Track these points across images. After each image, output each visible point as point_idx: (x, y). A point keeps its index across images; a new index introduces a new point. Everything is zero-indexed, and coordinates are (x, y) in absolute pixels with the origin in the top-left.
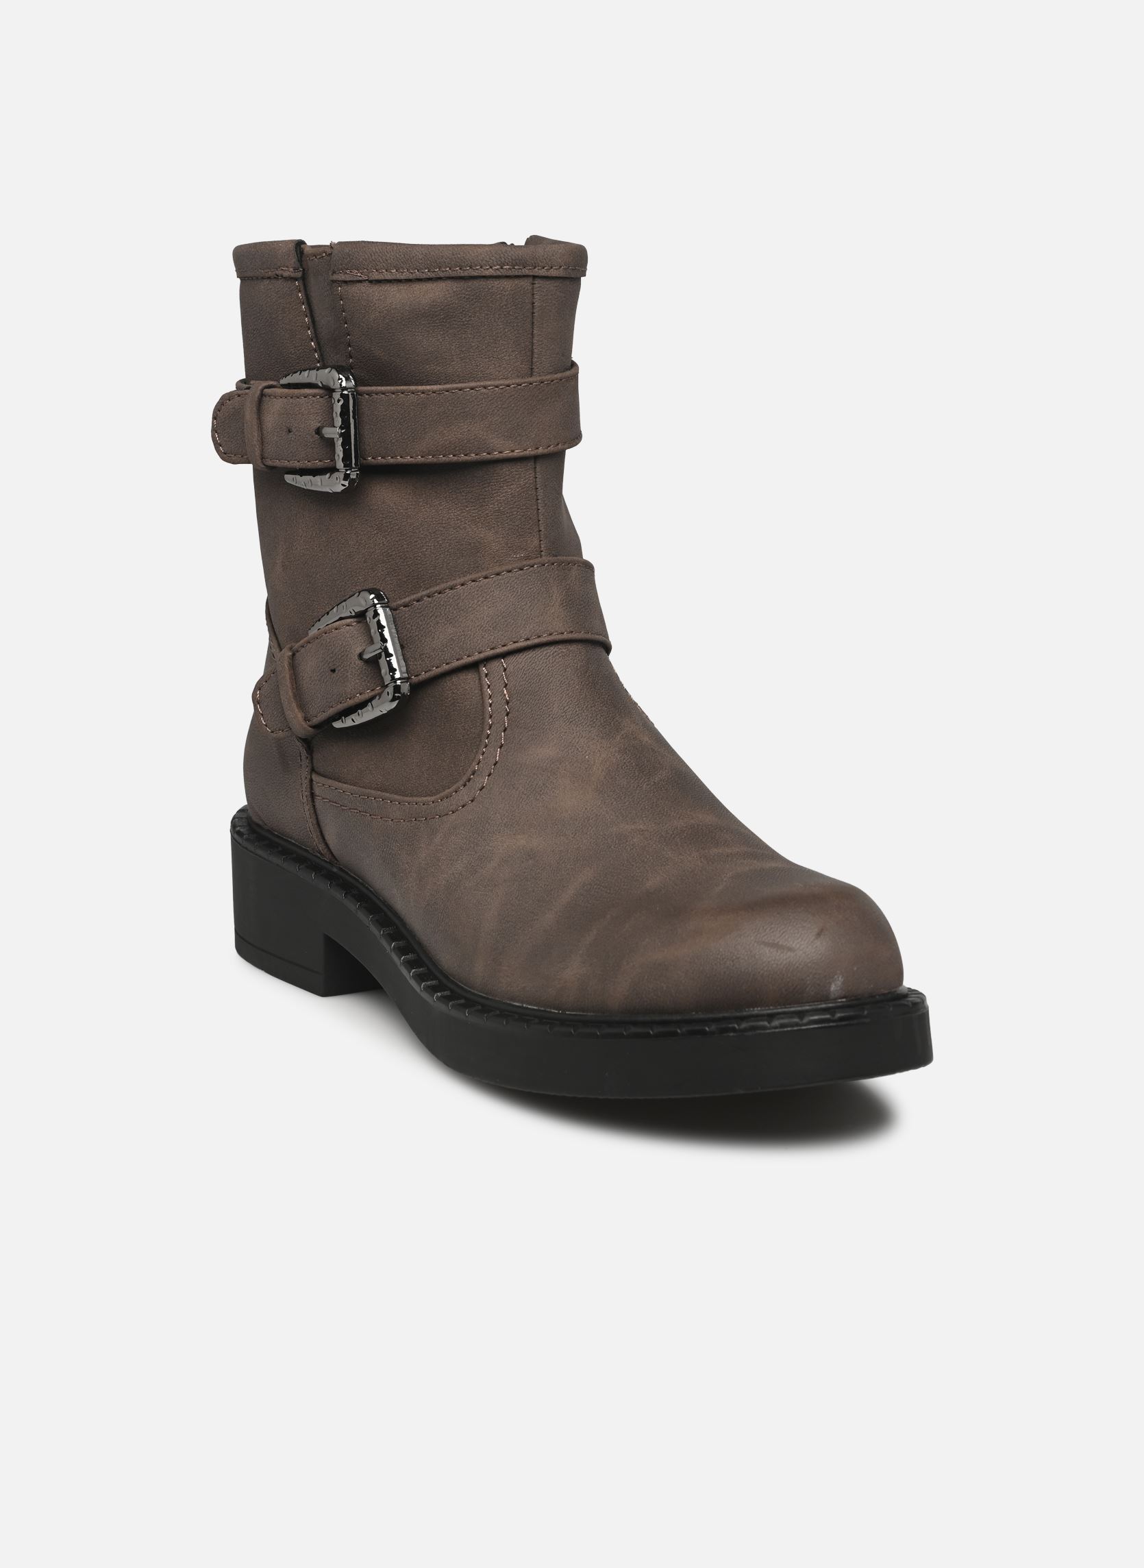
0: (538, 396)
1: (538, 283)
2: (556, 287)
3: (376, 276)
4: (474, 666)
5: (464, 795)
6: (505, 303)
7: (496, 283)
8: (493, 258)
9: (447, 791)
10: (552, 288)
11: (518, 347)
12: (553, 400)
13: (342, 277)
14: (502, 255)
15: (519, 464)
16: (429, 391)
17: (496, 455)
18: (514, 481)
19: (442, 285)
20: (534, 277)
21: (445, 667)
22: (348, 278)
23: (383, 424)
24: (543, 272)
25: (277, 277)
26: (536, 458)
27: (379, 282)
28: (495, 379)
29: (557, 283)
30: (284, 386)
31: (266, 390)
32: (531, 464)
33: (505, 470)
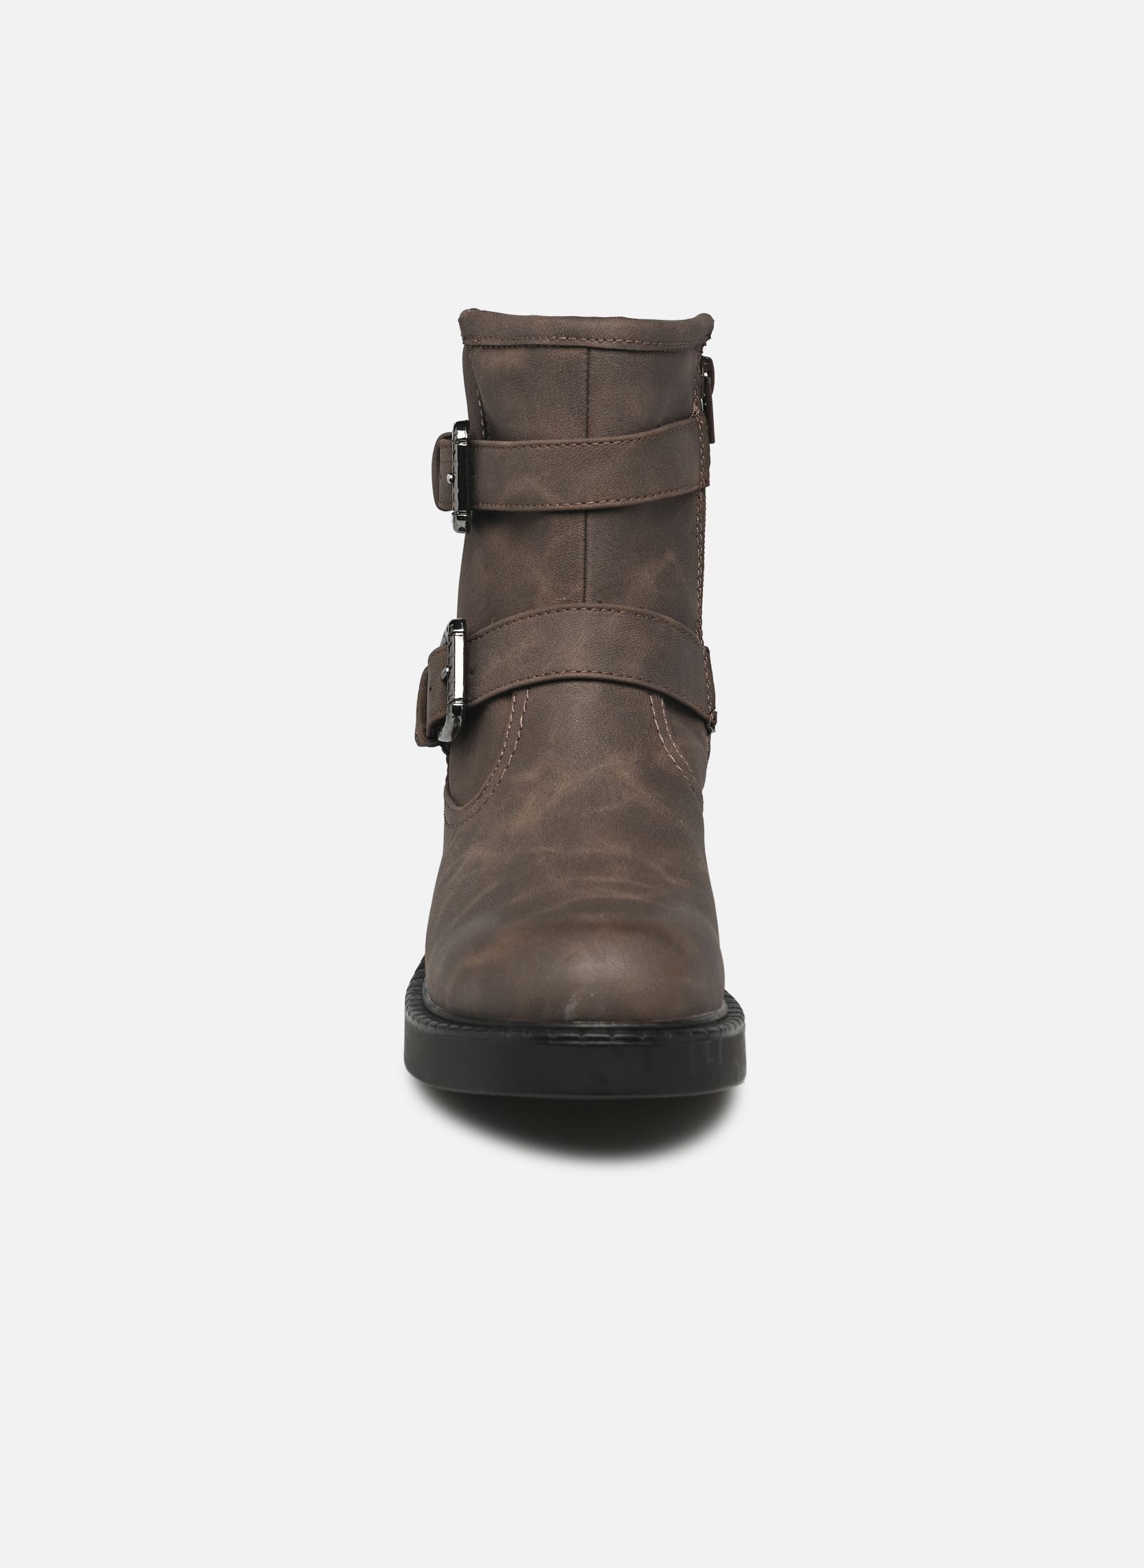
0: (584, 456)
1: (594, 353)
2: (610, 357)
4: (509, 694)
6: (561, 370)
7: (554, 352)
8: (549, 329)
10: (607, 359)
11: (572, 411)
12: (601, 460)
14: (557, 327)
15: (569, 516)
16: (506, 446)
17: (548, 507)
18: (563, 531)
20: (589, 348)
21: (490, 694)
23: (486, 474)
24: (595, 344)
26: (586, 512)
28: (551, 439)
29: (612, 354)
32: (581, 518)
33: (556, 520)
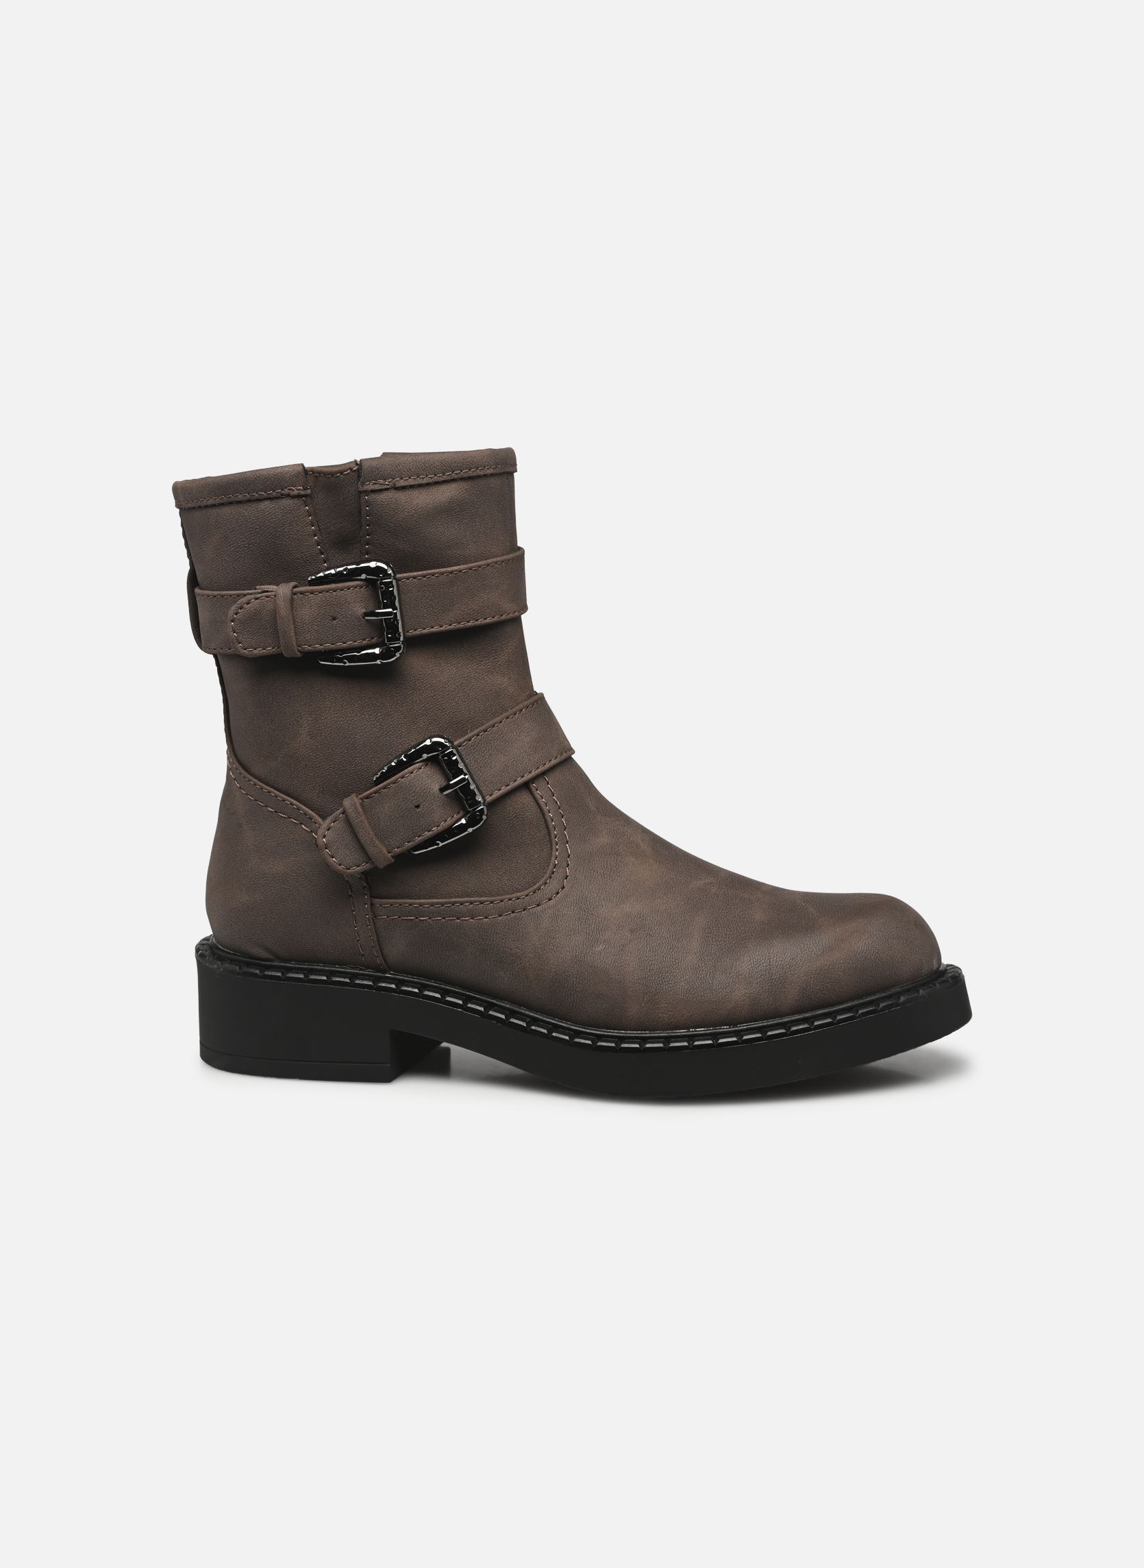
3: (402, 483)
4: (526, 786)
5: (554, 885)
7: (492, 479)
9: (537, 885)
13: (371, 487)
14: (494, 457)
16: (456, 570)
17: (504, 617)
19: (454, 486)
20: (509, 473)
21: (504, 790)
22: (377, 487)
23: (416, 603)
25: (282, 496)
26: (509, 621)
27: (404, 488)
28: (498, 556)
30: (312, 583)
31: (295, 590)
32: (509, 624)
33: (509, 627)
